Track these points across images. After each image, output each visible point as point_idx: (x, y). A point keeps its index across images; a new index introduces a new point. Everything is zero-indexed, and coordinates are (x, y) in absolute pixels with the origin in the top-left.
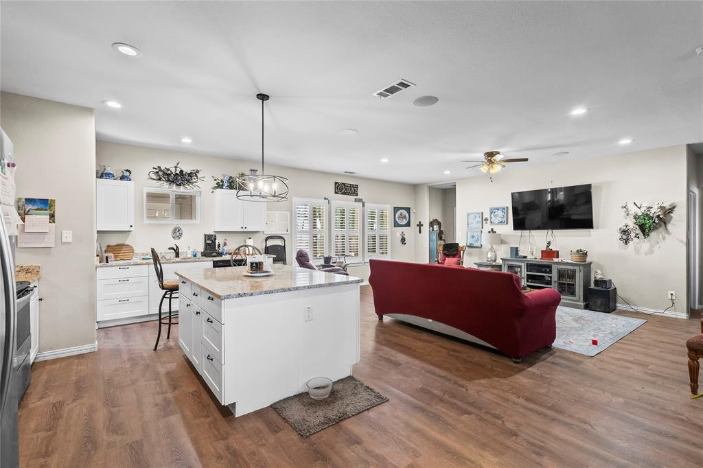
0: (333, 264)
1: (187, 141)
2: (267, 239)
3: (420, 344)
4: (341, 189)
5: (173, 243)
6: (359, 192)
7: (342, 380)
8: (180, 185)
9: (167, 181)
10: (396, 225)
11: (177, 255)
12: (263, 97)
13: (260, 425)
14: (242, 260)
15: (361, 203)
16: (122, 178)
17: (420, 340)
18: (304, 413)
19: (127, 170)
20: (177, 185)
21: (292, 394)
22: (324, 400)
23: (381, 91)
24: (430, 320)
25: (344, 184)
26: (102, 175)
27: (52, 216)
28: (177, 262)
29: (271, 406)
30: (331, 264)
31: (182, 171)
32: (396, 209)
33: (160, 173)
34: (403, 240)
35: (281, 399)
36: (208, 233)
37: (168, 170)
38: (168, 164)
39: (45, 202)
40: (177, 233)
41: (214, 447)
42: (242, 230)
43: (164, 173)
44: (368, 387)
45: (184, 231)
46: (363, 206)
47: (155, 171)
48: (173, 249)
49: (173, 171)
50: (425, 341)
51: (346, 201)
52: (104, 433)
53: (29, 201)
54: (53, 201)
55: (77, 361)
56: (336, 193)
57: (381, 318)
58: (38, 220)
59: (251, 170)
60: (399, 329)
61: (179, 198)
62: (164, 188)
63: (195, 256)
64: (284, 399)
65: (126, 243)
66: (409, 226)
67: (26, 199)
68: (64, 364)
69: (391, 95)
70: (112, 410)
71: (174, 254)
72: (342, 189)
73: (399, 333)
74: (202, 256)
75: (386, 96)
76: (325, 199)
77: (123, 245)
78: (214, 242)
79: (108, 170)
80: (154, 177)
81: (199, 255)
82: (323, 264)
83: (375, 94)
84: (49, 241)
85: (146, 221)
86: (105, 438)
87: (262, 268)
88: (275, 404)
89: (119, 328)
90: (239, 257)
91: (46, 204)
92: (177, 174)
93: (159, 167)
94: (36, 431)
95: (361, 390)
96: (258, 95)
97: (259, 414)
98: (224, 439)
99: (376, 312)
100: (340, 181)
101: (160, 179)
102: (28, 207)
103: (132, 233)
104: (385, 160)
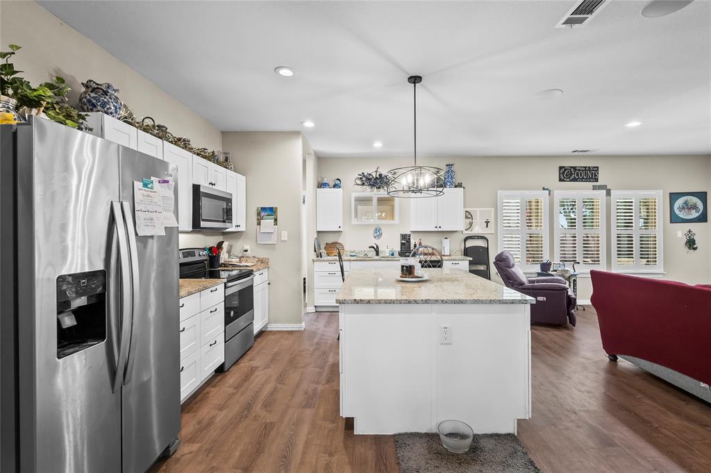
0: (552, 273)
1: (378, 145)
2: (466, 240)
3: (675, 421)
4: (568, 174)
5: (373, 242)
6: (600, 176)
7: (498, 435)
8: (379, 188)
9: (369, 185)
10: (674, 219)
11: (377, 254)
12: (415, 80)
13: (370, 455)
14: (438, 261)
15: (604, 191)
16: (334, 186)
17: (678, 413)
18: (423, 463)
19: (338, 179)
20: (377, 188)
21: (423, 430)
22: (458, 455)
23: (568, 15)
24: (703, 385)
25: (574, 168)
26: (321, 185)
27: (276, 220)
28: (377, 260)
29: (394, 436)
30: (550, 272)
31: (380, 175)
32: (674, 197)
33: (364, 179)
34: (691, 244)
35: (409, 431)
36: (403, 233)
37: (370, 175)
38: (370, 170)
39: (271, 209)
40: (378, 233)
41: (317, 459)
42: (436, 230)
43: (367, 178)
44: (532, 463)
45: (384, 231)
46: (608, 193)
47: (360, 177)
48: (373, 248)
49: (374, 176)
50: (689, 418)
51: (580, 191)
52: (260, 405)
53: (264, 209)
54: (276, 208)
55: (287, 336)
56: (561, 180)
57: (614, 359)
58: (267, 223)
59: (447, 165)
60: (640, 383)
61: (380, 200)
62: (367, 192)
63: (393, 255)
64: (412, 434)
65: (339, 242)
66: (706, 221)
67: (262, 208)
68: (278, 336)
69: (590, 17)
70: (278, 385)
71: (375, 253)
72: (571, 174)
73: (639, 390)
74: (399, 255)
75: (581, 21)
76: (544, 189)
77: (336, 243)
78: (409, 241)
79: (325, 181)
80: (359, 182)
81: (396, 254)
82: (540, 271)
83: (560, 25)
84: (273, 240)
85: (354, 221)
86: (258, 409)
87: (413, 274)
88: (399, 434)
89: (329, 313)
90: (434, 258)
91: (272, 211)
92: (376, 178)
93: (363, 173)
94: (229, 387)
95: (520, 462)
96: (409, 78)
97: (378, 440)
98: (331, 455)
99: (604, 348)
100: (568, 164)
101: (363, 184)
102: (263, 214)
103: (343, 233)
104: (634, 124)
